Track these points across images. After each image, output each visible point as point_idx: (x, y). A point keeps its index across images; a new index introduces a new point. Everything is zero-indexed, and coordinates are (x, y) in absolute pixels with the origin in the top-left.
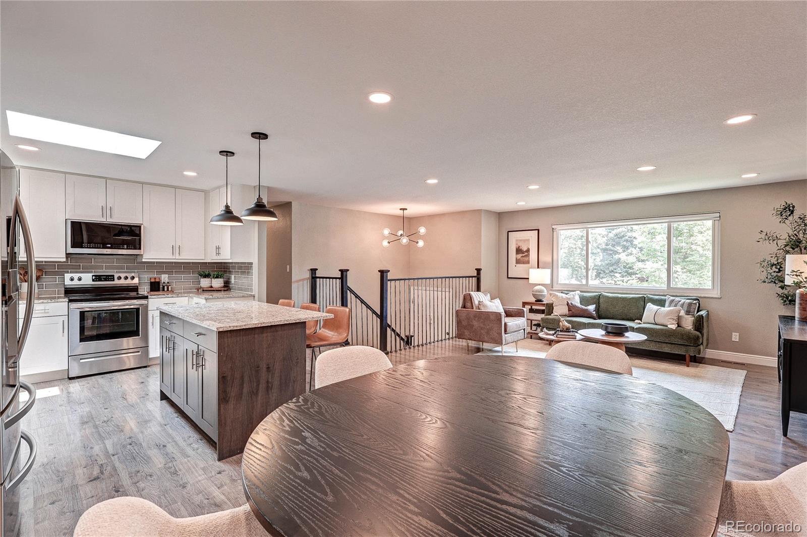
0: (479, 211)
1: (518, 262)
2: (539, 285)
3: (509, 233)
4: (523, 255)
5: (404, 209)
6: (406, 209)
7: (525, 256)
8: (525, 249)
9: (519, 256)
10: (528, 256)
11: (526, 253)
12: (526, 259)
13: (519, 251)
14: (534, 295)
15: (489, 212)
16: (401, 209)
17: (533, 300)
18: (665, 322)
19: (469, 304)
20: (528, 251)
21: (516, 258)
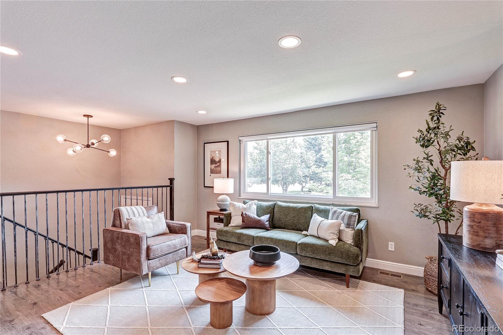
0: (173, 122)
1: (212, 172)
2: (223, 194)
3: (205, 144)
4: (216, 165)
5: (88, 116)
6: (92, 116)
7: (217, 166)
8: (217, 160)
9: (213, 166)
10: (220, 166)
11: (218, 164)
12: (218, 169)
13: (213, 161)
14: (219, 205)
15: (184, 124)
16: (84, 116)
17: (217, 209)
18: (327, 237)
19: (118, 222)
20: (220, 161)
21: (211, 168)
